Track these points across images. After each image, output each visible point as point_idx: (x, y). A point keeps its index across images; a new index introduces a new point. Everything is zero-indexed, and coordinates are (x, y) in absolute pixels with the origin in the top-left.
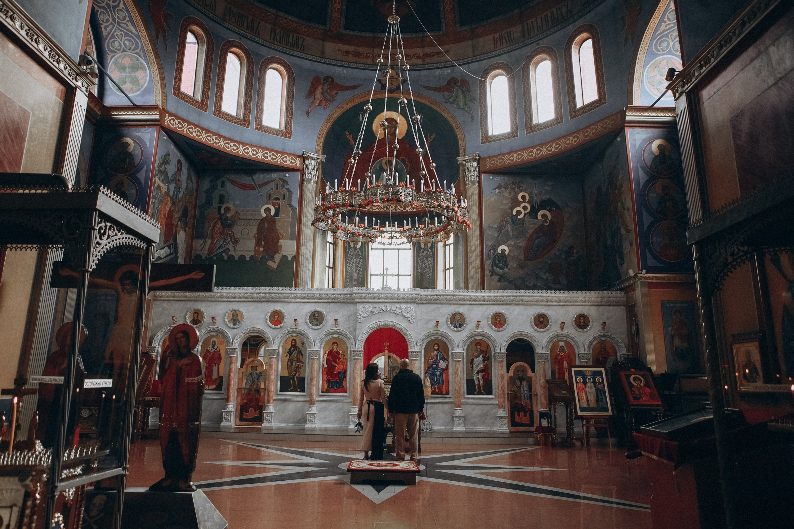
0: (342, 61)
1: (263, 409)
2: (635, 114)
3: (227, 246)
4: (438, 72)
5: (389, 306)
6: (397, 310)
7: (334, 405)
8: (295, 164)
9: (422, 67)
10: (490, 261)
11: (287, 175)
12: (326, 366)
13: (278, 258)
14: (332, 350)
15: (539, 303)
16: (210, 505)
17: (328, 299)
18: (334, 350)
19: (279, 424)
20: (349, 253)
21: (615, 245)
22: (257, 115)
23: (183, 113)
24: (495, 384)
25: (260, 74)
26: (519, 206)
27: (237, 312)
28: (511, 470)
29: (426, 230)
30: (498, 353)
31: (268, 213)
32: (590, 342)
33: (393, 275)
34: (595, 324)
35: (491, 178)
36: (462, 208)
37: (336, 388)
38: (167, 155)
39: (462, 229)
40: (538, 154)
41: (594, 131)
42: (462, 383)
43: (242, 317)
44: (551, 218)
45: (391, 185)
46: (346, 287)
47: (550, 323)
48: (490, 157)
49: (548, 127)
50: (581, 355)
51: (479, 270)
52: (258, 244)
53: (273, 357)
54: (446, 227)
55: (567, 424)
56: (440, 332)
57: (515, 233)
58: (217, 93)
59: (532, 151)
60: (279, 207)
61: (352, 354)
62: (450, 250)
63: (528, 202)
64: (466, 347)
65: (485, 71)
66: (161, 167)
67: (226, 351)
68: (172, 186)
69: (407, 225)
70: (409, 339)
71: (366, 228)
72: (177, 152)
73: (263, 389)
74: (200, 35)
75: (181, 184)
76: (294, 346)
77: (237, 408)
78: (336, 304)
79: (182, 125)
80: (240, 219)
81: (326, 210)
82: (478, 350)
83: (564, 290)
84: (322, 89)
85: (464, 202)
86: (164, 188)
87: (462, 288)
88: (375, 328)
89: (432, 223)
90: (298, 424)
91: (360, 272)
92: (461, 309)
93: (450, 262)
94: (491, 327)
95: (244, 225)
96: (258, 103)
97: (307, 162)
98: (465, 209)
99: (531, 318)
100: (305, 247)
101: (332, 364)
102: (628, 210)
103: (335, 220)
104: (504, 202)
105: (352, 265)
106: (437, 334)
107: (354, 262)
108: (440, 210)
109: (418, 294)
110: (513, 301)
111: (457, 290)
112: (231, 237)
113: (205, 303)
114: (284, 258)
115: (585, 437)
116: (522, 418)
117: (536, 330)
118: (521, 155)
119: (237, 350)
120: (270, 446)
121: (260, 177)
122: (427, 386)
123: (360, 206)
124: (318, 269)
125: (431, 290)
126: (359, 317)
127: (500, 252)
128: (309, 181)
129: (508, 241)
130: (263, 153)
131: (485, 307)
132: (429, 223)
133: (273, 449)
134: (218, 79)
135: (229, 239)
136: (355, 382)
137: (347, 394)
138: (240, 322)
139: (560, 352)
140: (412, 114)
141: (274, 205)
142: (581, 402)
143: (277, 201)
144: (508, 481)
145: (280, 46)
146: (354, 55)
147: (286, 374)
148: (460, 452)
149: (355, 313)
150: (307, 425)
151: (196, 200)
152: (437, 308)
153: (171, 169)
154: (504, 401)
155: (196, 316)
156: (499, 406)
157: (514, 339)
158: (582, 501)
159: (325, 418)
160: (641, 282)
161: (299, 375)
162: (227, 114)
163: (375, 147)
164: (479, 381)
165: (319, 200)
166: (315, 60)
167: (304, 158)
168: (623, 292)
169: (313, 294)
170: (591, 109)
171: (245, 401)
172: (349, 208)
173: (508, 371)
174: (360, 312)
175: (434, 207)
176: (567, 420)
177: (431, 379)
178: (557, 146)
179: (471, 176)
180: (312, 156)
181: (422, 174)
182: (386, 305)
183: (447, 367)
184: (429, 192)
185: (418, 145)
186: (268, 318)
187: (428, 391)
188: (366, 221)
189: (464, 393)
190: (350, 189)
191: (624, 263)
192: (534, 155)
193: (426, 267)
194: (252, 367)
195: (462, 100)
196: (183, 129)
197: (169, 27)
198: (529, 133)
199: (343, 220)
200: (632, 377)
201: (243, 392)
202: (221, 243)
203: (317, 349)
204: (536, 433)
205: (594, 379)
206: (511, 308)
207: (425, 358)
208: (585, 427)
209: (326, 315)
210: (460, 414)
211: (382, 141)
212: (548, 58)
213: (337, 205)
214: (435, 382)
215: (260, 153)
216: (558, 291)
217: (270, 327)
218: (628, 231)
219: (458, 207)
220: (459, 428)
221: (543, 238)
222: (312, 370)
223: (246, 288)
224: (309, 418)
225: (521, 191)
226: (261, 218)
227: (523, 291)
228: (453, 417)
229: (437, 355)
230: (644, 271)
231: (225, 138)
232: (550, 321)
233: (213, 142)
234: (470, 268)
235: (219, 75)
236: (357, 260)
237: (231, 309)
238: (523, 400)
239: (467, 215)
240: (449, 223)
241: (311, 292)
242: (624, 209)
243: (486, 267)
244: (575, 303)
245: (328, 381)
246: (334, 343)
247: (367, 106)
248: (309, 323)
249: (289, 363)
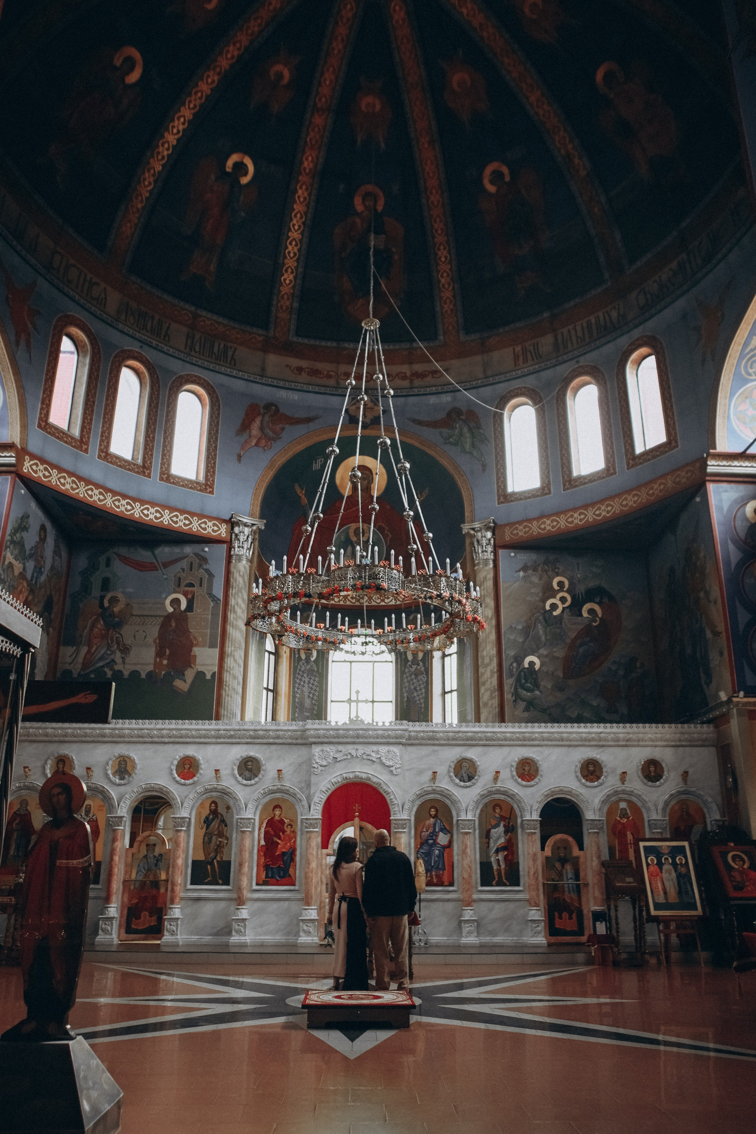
0: (291, 382)
1: (164, 914)
2: (720, 463)
3: (112, 657)
4: (433, 400)
5: (361, 750)
6: (373, 754)
7: (275, 905)
8: (219, 532)
9: (409, 392)
10: (513, 678)
11: (207, 549)
12: (263, 843)
13: (190, 675)
14: (272, 818)
15: (587, 743)
16: (96, 1062)
17: (268, 738)
18: (277, 818)
19: (189, 937)
20: (299, 667)
21: (698, 655)
22: (163, 459)
23: (51, 455)
24: (523, 868)
25: (169, 399)
26: (555, 597)
27: (126, 759)
28: (551, 1003)
29: (418, 633)
30: (528, 820)
31: (176, 606)
32: (666, 802)
33: (366, 701)
34: (672, 774)
35: (513, 554)
36: (473, 600)
37: (278, 878)
38: (25, 517)
39: (472, 631)
40: (581, 520)
41: (662, 487)
42: (473, 869)
43: (134, 767)
44: (602, 615)
45: (367, 565)
46: (293, 719)
47: (604, 774)
48: (511, 524)
49: (595, 480)
50: (653, 822)
51: (496, 693)
52: (160, 654)
53: (181, 830)
54: (448, 628)
55: (635, 930)
56: (438, 789)
57: (548, 637)
58: (103, 426)
59: (572, 516)
60: (193, 597)
61: (305, 824)
62: (452, 663)
63: (568, 591)
64: (478, 812)
65: (501, 399)
66: (15, 535)
67: (108, 820)
68: (31, 565)
69: (390, 624)
70: (391, 800)
71: (327, 629)
72: (40, 513)
73: (164, 881)
74: (82, 341)
75: (44, 562)
76: (214, 812)
77: (121, 913)
78: (279, 747)
79: (49, 472)
80: (132, 615)
81: (269, 603)
82: (497, 815)
83: (624, 722)
84: (262, 421)
85: (475, 590)
86: (18, 567)
87: (471, 721)
88: (339, 782)
89: (427, 620)
90: (217, 937)
91: (315, 698)
92: (471, 753)
93: (452, 682)
94: (516, 781)
95: (139, 624)
96: (164, 441)
97: (236, 530)
98: (477, 600)
99: (576, 766)
100: (232, 659)
101: (273, 840)
102: (715, 603)
103: (282, 617)
104: (533, 591)
105: (303, 686)
106: (434, 791)
107: (307, 682)
108: (440, 602)
109: (406, 730)
110: (549, 740)
111: (464, 724)
112: (118, 643)
113: (78, 744)
114: (200, 675)
115: (663, 950)
116: (565, 922)
117: (584, 785)
118: (556, 521)
119: (124, 819)
120: (175, 972)
121: (165, 552)
122: (419, 873)
123: (321, 596)
124: (251, 693)
125: (424, 723)
126: (315, 765)
127: (526, 666)
128: (239, 558)
129: (539, 649)
130: (171, 515)
131: (506, 750)
132: (423, 622)
133: (179, 976)
134: (107, 405)
135: (116, 646)
136: (308, 868)
137: (297, 888)
138: (130, 775)
139: (621, 818)
140: (398, 461)
141: (185, 594)
142: (655, 894)
143: (190, 589)
144: (548, 1020)
145: (200, 359)
146: (309, 374)
147: (201, 857)
148: (472, 977)
149: (309, 760)
150: (232, 938)
151: (66, 586)
152: (434, 751)
153: (31, 539)
154: (538, 896)
155: (61, 766)
156: (530, 903)
157: (551, 798)
158: (662, 1048)
159: (261, 926)
160: (738, 710)
161: (221, 858)
162: (118, 458)
163: (343, 508)
164: (499, 865)
165: (257, 587)
166: (252, 379)
167: (232, 523)
168: (711, 725)
169: (244, 730)
170: (657, 456)
171: (135, 901)
172: (304, 599)
173: (543, 849)
174: (316, 758)
175: (431, 598)
176: (635, 923)
177: (425, 862)
178: (609, 508)
179: (483, 552)
180: (245, 521)
181: (412, 549)
182: (356, 746)
183: (451, 842)
184: (424, 576)
185: (406, 505)
186: (174, 768)
187: (421, 882)
188: (328, 618)
189: (477, 883)
190: (306, 571)
191: (711, 682)
192: (576, 521)
193: (415, 689)
194: (147, 845)
195: (468, 440)
196: (50, 479)
197: (35, 329)
198: (568, 489)
199: (293, 617)
200: (730, 855)
201: (132, 887)
202: (103, 651)
203: (250, 816)
204: (589, 946)
205: (674, 859)
206: (546, 751)
207: (416, 829)
208: (662, 935)
209: (264, 763)
210: (471, 917)
211: (352, 499)
212: (593, 381)
213: (286, 594)
214: (433, 867)
215: (167, 515)
216: (615, 725)
217: (177, 782)
218: (716, 634)
219: (467, 598)
220: (470, 939)
221: (591, 644)
222: (241, 851)
223: (141, 721)
224: (237, 927)
225: (558, 575)
226: (166, 614)
227: (563, 725)
228: (460, 922)
229: (435, 825)
230: (742, 694)
231: (114, 493)
232: (604, 770)
233: (95, 498)
234: (482, 690)
235: (107, 400)
236: (310, 678)
237: (117, 755)
238: (567, 893)
239: (480, 610)
240: (452, 621)
241: (242, 728)
242: (710, 601)
243: (506, 688)
244: (641, 743)
245: (267, 867)
246: (276, 807)
247: (331, 449)
248: (238, 776)
249: (206, 838)
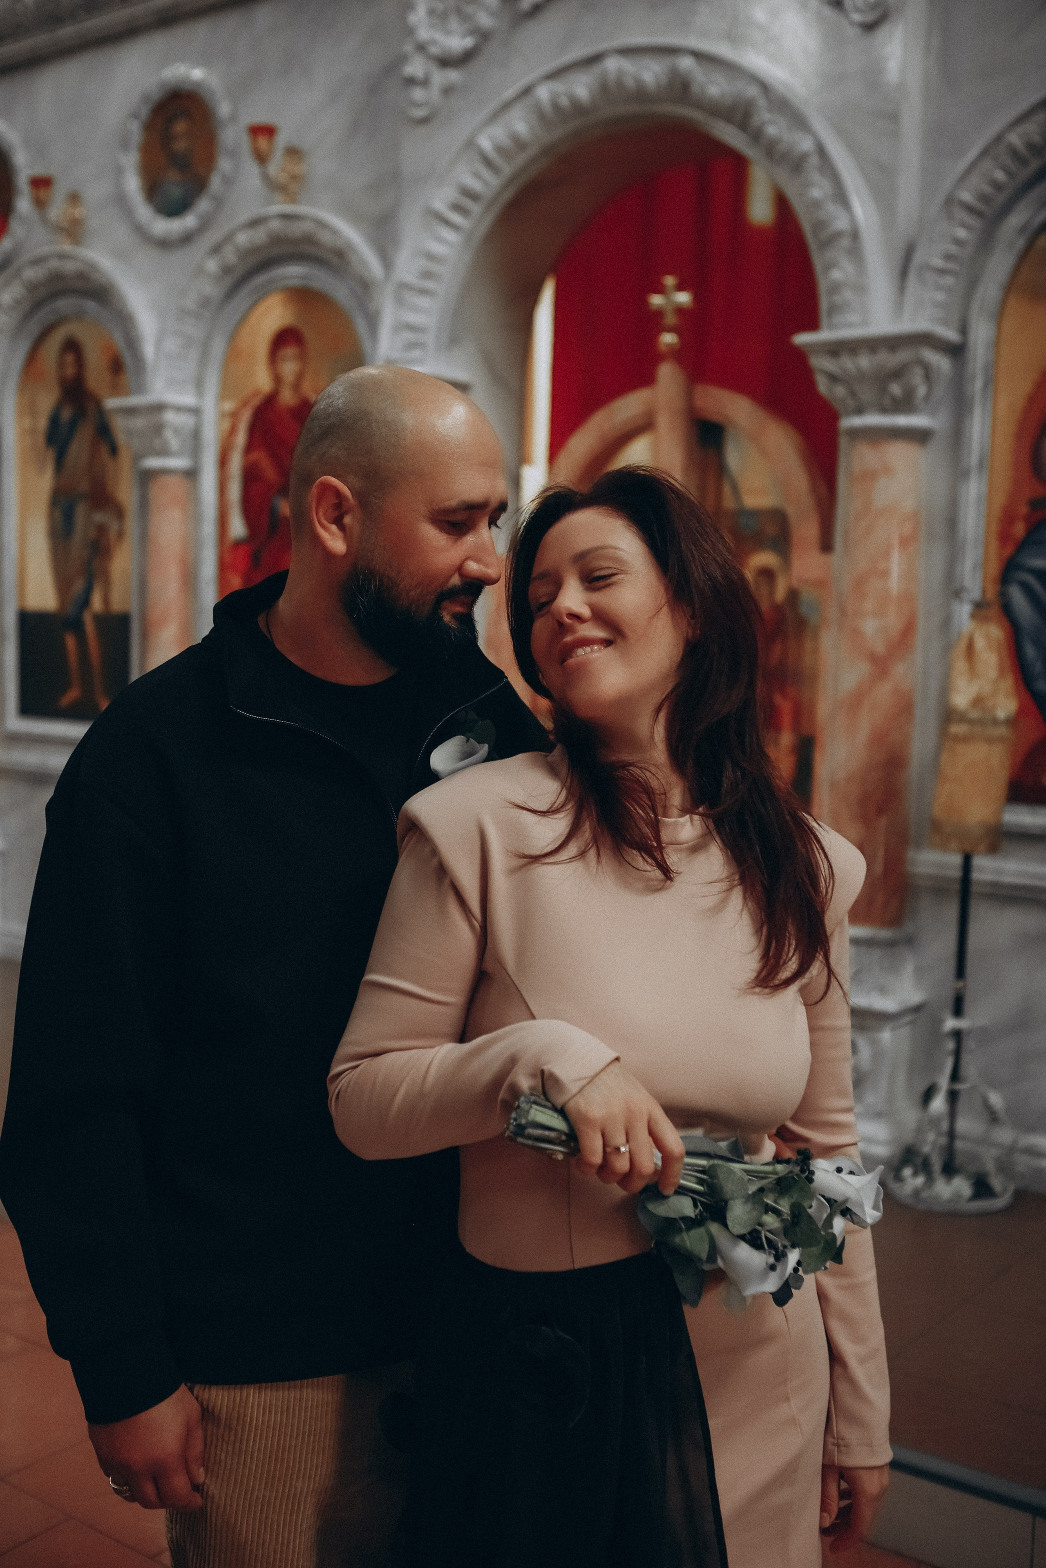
12: (238, 528)
14: (271, 402)
18: (286, 396)
76: (75, 393)
126: (416, 67)
147: (45, 597)
161: (106, 601)
222: (145, 567)
246: (282, 336)
248: (137, 199)
